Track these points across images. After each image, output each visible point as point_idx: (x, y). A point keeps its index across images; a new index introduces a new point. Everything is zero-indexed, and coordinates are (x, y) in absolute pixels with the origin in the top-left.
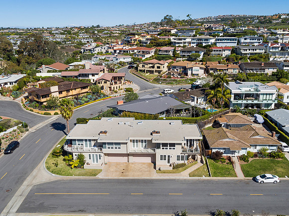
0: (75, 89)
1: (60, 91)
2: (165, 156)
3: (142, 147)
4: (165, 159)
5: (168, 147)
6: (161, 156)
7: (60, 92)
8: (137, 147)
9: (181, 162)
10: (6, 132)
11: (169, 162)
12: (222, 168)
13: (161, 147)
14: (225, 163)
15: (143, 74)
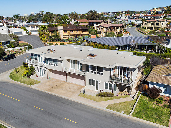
0: (77, 30)
1: (65, 29)
2: (94, 81)
3: (78, 69)
4: (94, 85)
5: (97, 72)
6: (90, 80)
7: (65, 31)
8: (74, 68)
9: (109, 91)
10: (14, 49)
11: (97, 88)
12: (153, 110)
13: (90, 71)
14: (161, 105)
15: (144, 30)
